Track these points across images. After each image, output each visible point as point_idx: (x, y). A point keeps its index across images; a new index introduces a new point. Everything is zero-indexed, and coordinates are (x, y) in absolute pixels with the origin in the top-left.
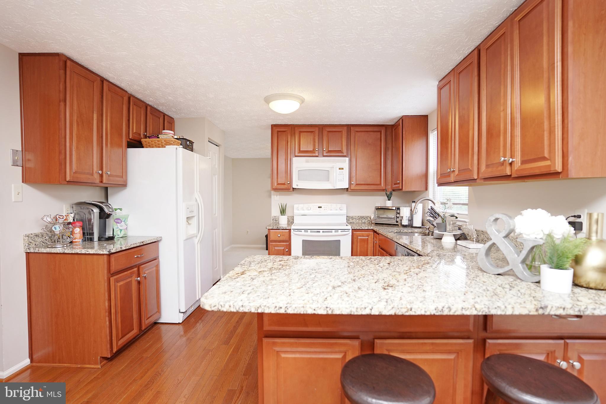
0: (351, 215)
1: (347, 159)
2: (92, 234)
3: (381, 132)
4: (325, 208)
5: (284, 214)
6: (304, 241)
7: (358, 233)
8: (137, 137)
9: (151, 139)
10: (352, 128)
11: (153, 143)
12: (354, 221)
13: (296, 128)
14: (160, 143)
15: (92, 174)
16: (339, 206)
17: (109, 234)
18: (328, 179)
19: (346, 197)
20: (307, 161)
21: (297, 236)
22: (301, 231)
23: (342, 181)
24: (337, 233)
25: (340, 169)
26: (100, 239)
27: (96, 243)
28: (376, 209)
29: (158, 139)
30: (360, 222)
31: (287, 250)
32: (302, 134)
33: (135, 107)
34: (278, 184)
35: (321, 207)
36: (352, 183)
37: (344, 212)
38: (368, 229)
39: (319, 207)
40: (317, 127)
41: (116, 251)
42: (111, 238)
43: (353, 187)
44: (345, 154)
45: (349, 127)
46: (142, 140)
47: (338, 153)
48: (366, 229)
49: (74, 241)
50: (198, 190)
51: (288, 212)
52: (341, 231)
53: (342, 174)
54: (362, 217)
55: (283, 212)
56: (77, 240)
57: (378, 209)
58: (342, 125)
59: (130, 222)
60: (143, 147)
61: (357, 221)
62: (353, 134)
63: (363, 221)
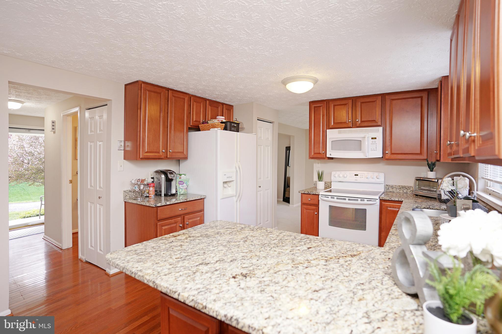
0: (391, 183)
1: (381, 129)
2: (161, 192)
3: (422, 98)
4: (362, 176)
5: (321, 180)
6: (330, 207)
7: (387, 204)
8: (196, 123)
9: (204, 125)
10: (387, 97)
11: (205, 127)
12: (394, 190)
13: (330, 103)
14: (209, 127)
15: (159, 153)
16: (376, 174)
17: (173, 191)
18: (360, 149)
19: (382, 166)
20: (339, 133)
21: (323, 201)
22: (328, 197)
23: (375, 150)
24: (362, 202)
25: (372, 138)
26: (166, 195)
27: (163, 198)
28: (417, 180)
29: (208, 124)
30: (401, 191)
31: (316, 213)
32: (336, 107)
33: (195, 103)
34: (315, 153)
35: (357, 175)
36: (387, 152)
37: (382, 180)
38: (398, 201)
39: (355, 175)
40: (351, 99)
41: (161, 205)
42: (173, 195)
43: (387, 156)
44: (379, 123)
45: (383, 96)
46: (200, 125)
47: (371, 124)
48: (396, 201)
49: (149, 196)
50: (238, 160)
51: (326, 178)
52: (367, 201)
53: (375, 143)
54: (403, 187)
55: (320, 178)
56: (150, 195)
57: (418, 180)
58: (377, 94)
59: (190, 183)
60: (200, 130)
61: (398, 190)
62: (388, 103)
63: (404, 191)
